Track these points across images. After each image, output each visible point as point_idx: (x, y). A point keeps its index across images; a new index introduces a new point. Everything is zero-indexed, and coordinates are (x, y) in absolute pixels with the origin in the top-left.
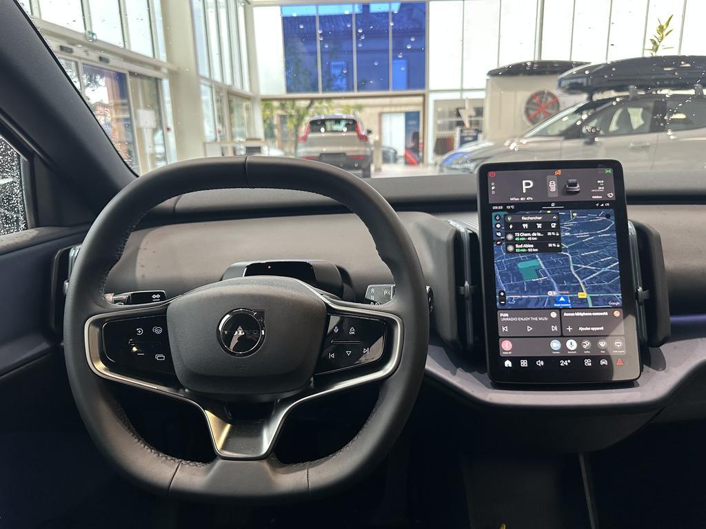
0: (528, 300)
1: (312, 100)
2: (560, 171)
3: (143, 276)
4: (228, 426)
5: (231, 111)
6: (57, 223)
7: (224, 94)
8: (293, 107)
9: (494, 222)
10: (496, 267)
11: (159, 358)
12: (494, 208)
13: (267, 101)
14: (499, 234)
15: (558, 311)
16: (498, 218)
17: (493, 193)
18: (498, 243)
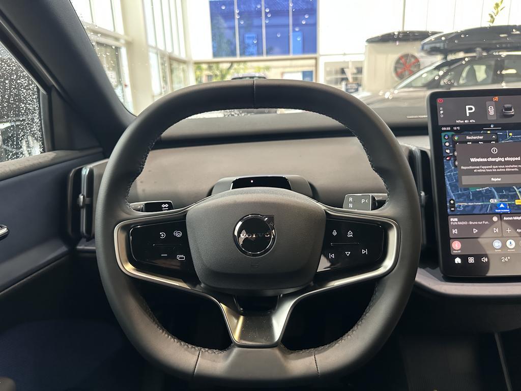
0: (474, 207)
1: (232, 63)
2: (497, 97)
3: (144, 190)
4: (241, 318)
5: (172, 71)
6: (70, 147)
7: (166, 59)
8: (218, 68)
9: (443, 141)
10: (446, 179)
11: (180, 258)
12: (443, 129)
13: (198, 64)
14: (448, 151)
15: (499, 216)
16: (446, 137)
17: (442, 116)
18: (448, 159)
